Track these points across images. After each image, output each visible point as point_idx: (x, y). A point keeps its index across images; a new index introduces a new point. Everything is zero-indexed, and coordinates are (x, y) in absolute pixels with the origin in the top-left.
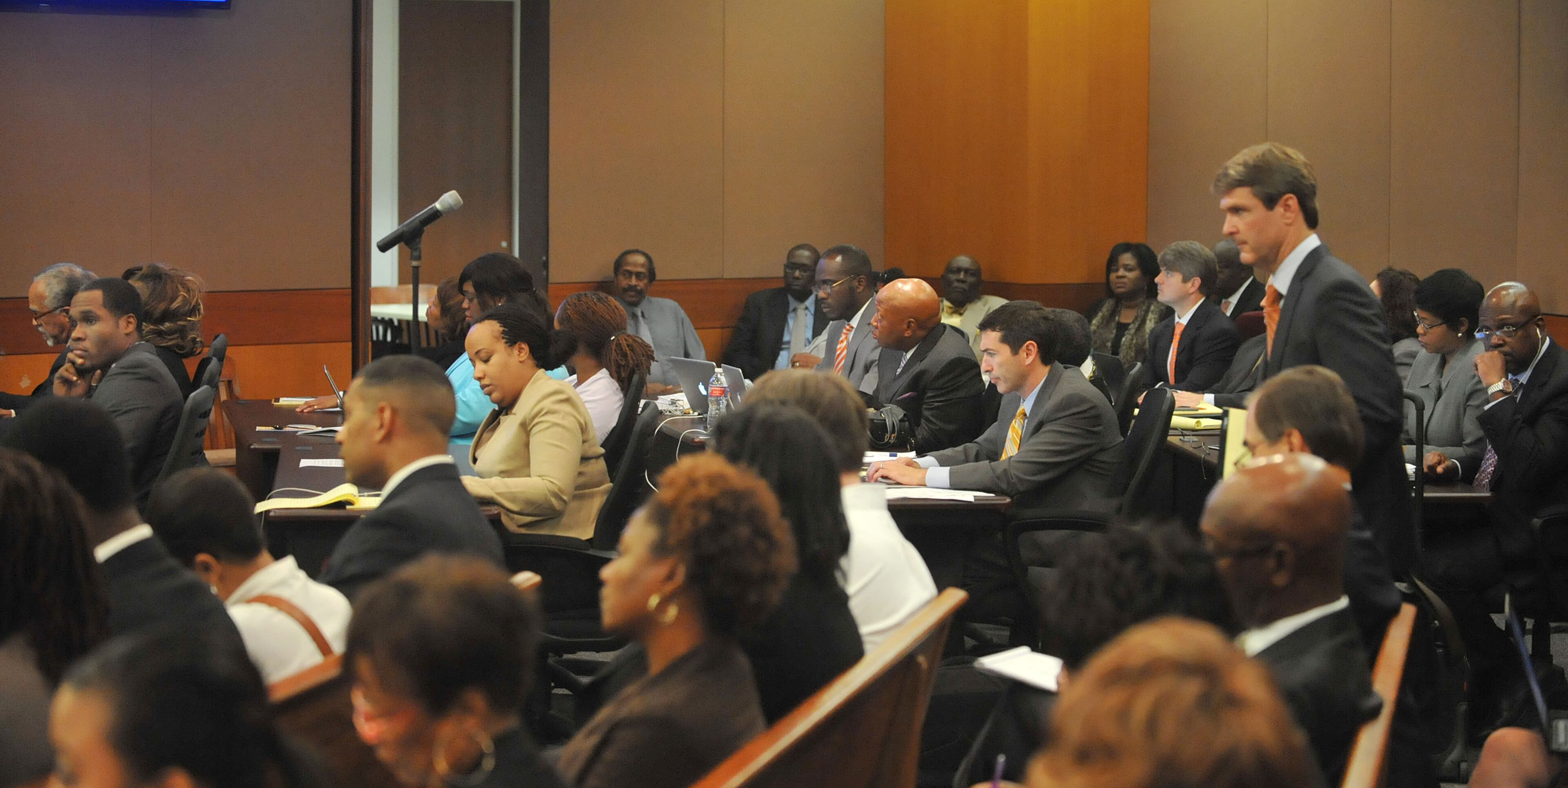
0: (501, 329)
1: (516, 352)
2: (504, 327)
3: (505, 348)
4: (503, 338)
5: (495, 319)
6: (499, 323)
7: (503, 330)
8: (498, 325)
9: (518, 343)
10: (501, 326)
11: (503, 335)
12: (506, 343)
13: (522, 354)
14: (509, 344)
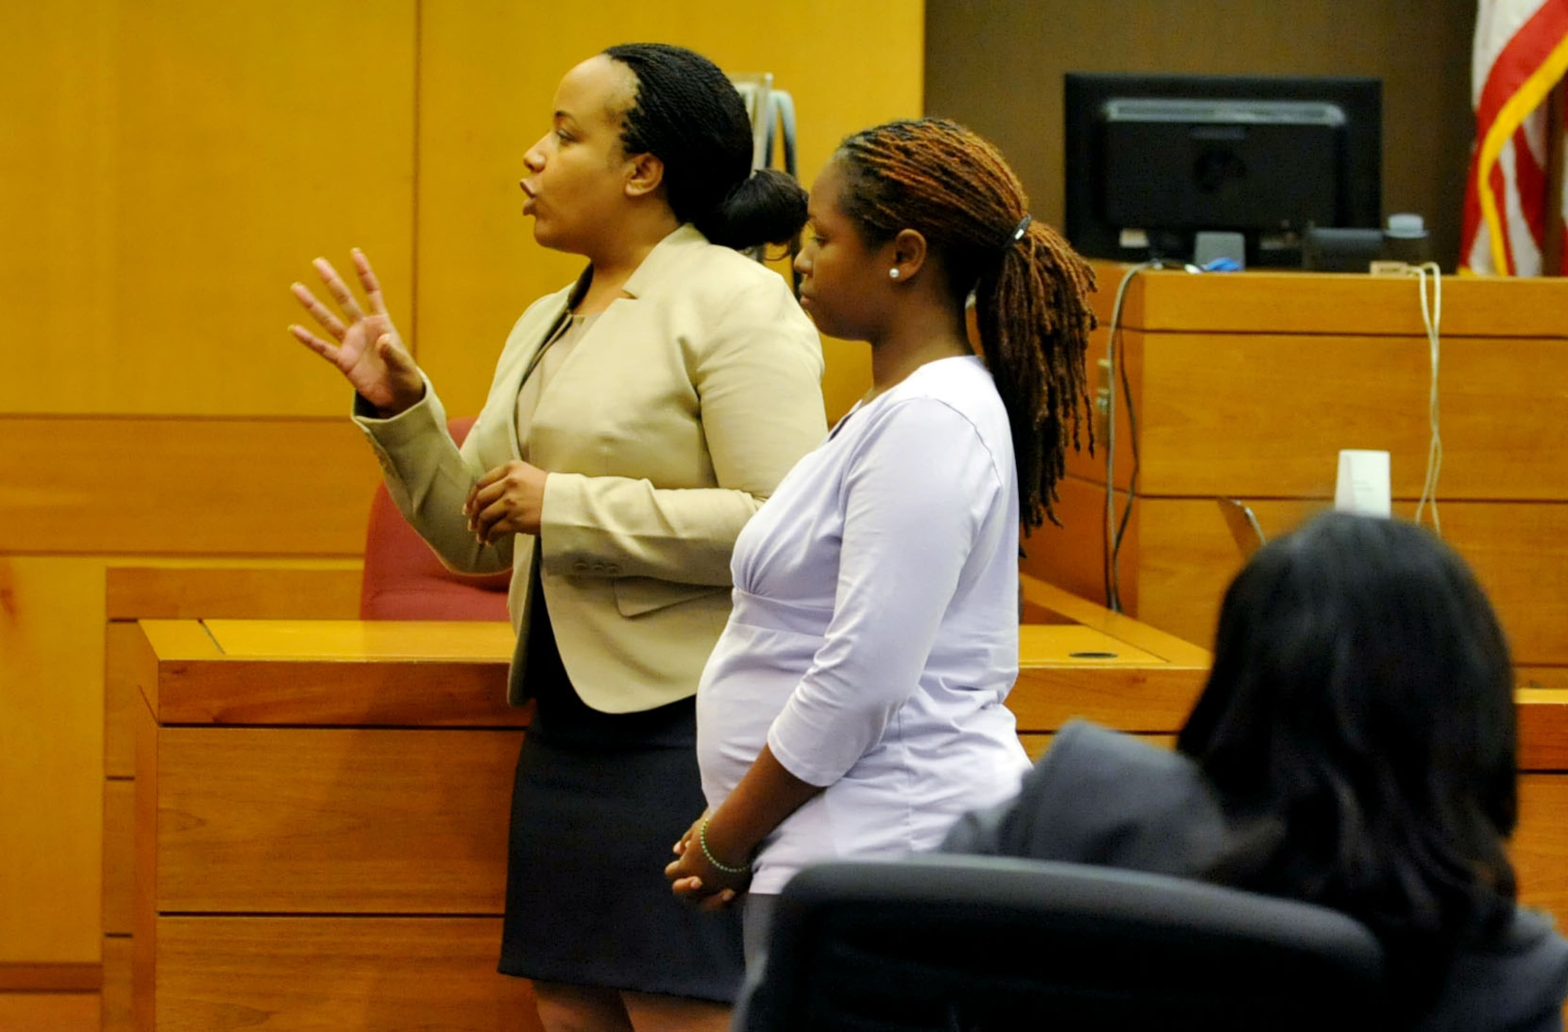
0: (633, 104)
1: (631, 168)
2: (642, 106)
3: (614, 147)
4: (624, 125)
5: (639, 76)
6: (639, 87)
7: (635, 110)
8: (635, 91)
9: (648, 154)
10: (636, 98)
11: (626, 119)
12: (623, 138)
13: (639, 181)
14: (627, 144)
